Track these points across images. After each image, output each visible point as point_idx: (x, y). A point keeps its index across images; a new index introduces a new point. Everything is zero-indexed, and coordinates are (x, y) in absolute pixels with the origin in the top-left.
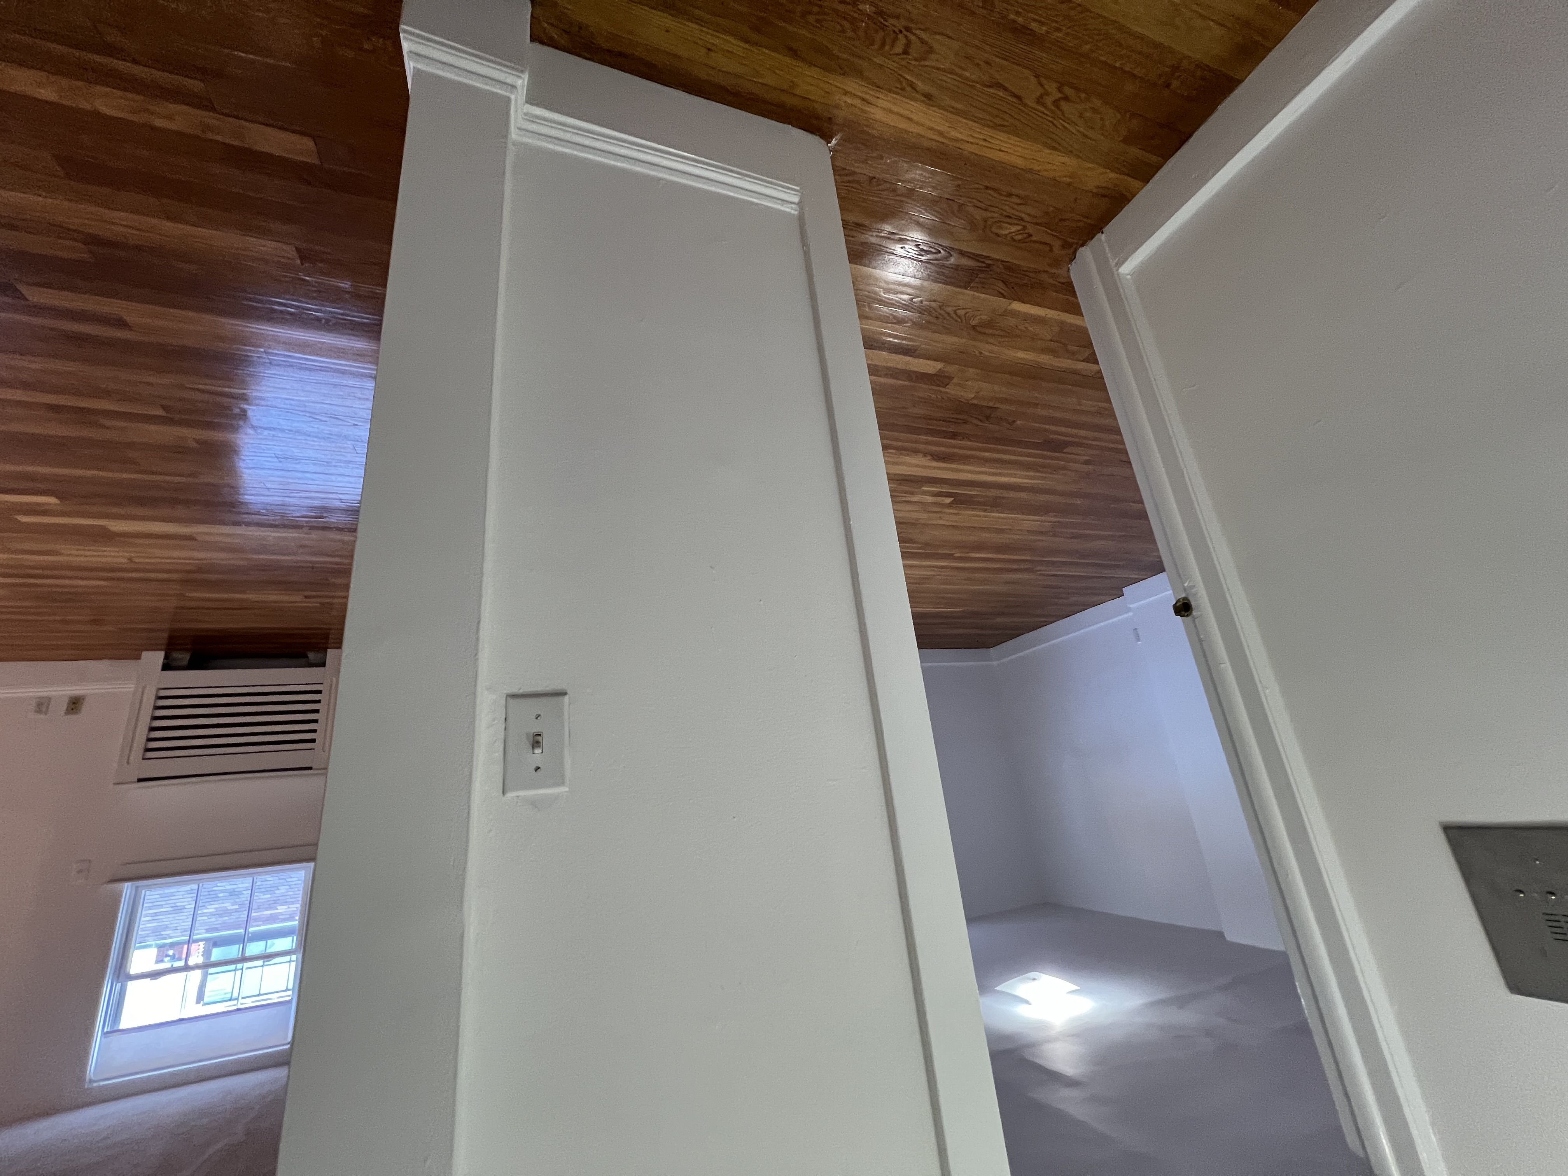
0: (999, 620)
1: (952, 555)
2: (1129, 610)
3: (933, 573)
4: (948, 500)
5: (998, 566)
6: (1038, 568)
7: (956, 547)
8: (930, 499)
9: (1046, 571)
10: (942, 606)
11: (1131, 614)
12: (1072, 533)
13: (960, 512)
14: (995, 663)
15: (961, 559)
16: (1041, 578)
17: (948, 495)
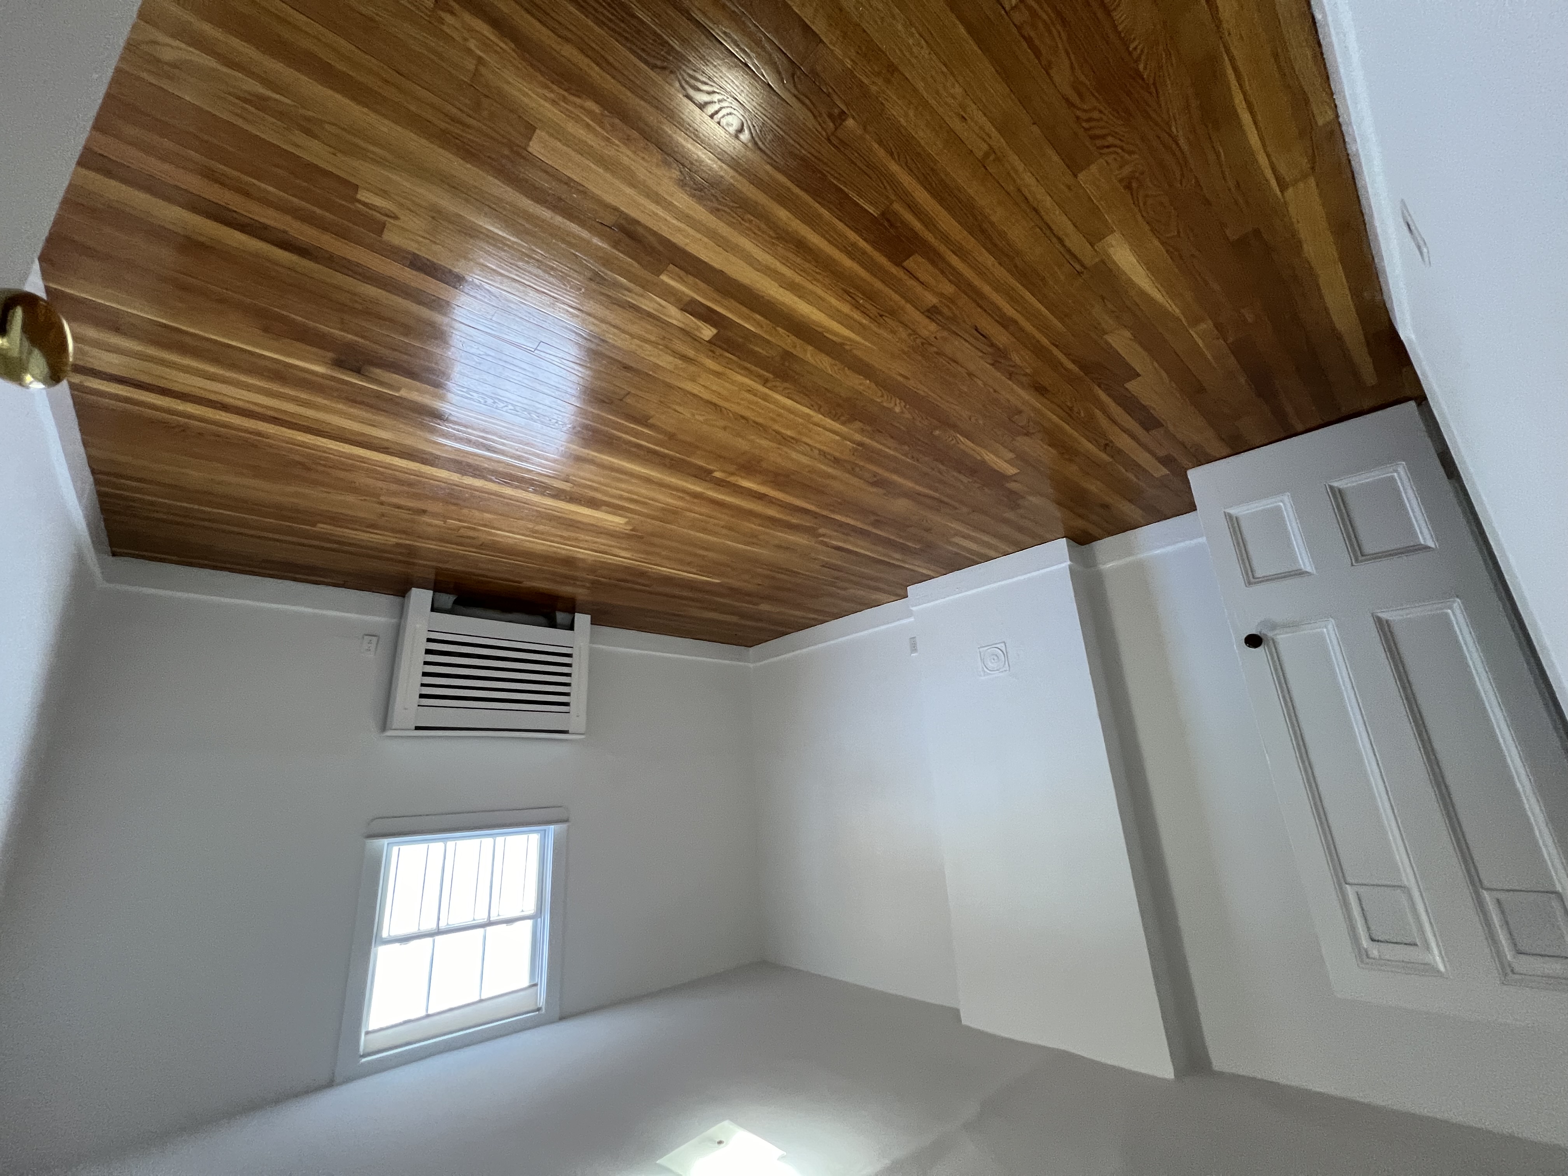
0: (765, 607)
1: (710, 472)
2: (910, 614)
3: (680, 504)
4: (708, 332)
5: (772, 512)
6: (822, 531)
7: (719, 457)
8: (675, 315)
9: (830, 537)
10: (694, 570)
11: (912, 619)
12: (875, 475)
13: (728, 371)
14: (751, 665)
15: (720, 484)
16: (820, 547)
17: (708, 316)
